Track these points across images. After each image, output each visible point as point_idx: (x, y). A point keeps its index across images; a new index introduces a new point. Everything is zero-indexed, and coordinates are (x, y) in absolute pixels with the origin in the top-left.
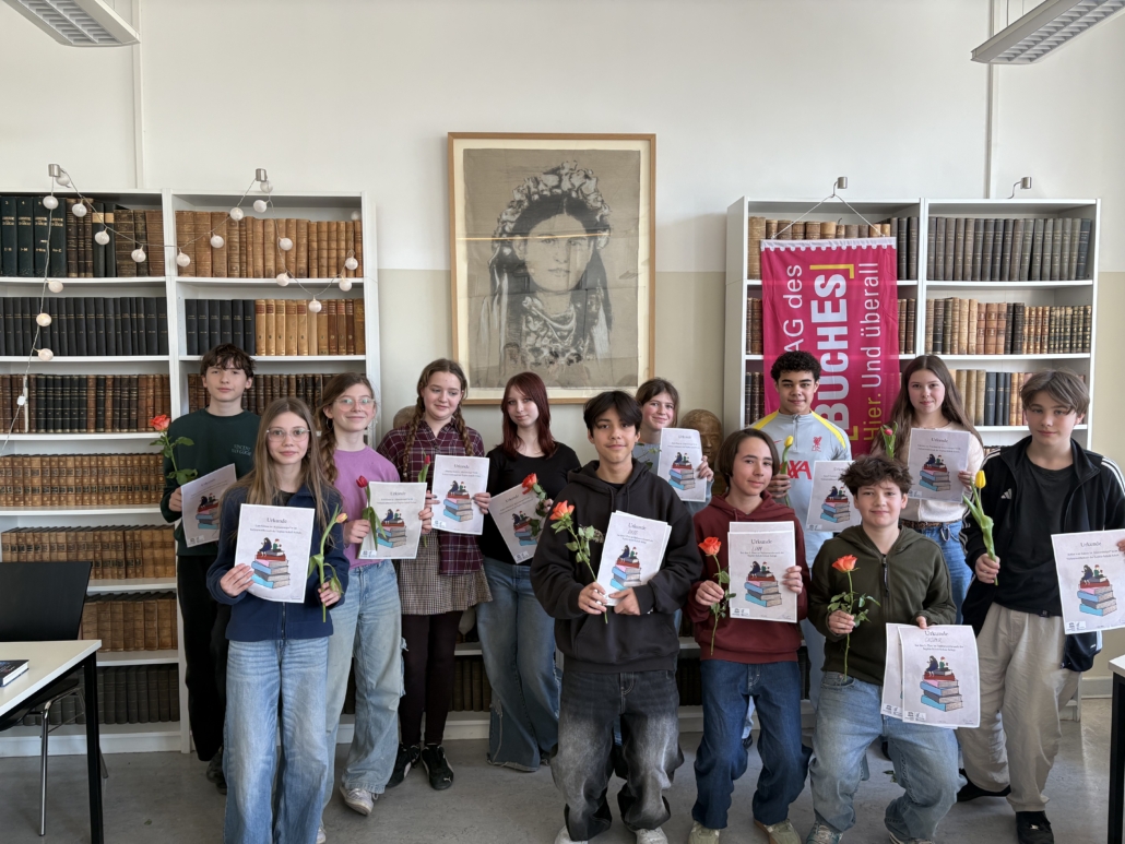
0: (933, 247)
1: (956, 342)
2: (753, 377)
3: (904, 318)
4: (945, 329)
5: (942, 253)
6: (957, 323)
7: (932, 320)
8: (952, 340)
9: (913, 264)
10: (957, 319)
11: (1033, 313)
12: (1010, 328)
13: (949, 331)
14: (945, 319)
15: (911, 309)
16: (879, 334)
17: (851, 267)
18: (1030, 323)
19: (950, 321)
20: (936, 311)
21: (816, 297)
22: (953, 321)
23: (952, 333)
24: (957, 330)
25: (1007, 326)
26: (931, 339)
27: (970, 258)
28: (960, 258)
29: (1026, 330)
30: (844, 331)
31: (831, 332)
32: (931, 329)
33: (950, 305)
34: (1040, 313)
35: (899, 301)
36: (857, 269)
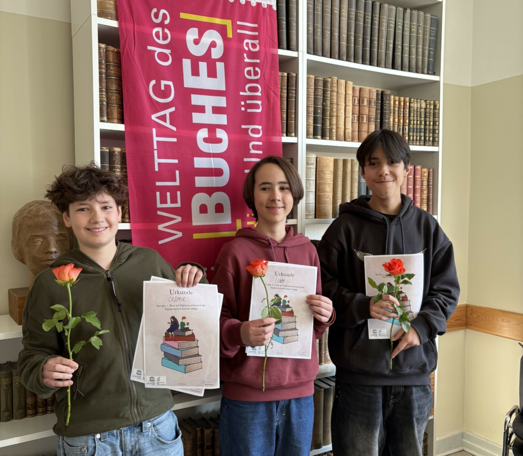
0: (311, 17)
1: (334, 127)
2: (111, 154)
3: (285, 95)
4: (324, 111)
5: (320, 25)
6: (335, 106)
7: (312, 99)
8: (330, 124)
9: (294, 32)
10: (335, 101)
11: (397, 103)
12: (379, 116)
13: (328, 113)
14: (324, 100)
15: (291, 84)
16: (259, 111)
17: (228, 23)
18: (394, 113)
19: (328, 103)
20: (316, 90)
21: (188, 55)
22: (331, 104)
23: (331, 116)
24: (335, 114)
25: (376, 114)
26: (311, 121)
27: (344, 36)
28: (336, 34)
29: (392, 120)
30: (222, 102)
31: (209, 102)
32: (312, 109)
33: (329, 85)
34: (402, 104)
35: (280, 74)
36: (235, 27)
